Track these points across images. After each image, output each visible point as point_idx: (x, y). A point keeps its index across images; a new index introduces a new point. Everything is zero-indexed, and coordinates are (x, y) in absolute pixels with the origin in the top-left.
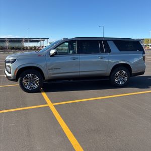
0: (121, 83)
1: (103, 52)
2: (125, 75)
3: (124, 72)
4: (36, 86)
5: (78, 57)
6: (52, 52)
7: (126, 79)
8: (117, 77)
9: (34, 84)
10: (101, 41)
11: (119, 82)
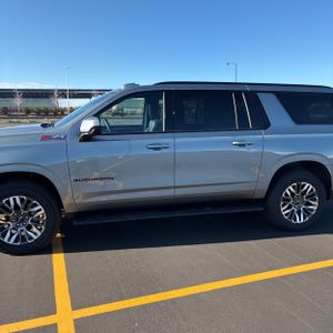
0: (300, 220)
1: (247, 128)
2: (311, 197)
3: (308, 187)
4: (36, 233)
5: (170, 141)
6: (87, 126)
7: (314, 206)
8: (286, 200)
9: (29, 228)
10: (238, 94)
11: (291, 215)
